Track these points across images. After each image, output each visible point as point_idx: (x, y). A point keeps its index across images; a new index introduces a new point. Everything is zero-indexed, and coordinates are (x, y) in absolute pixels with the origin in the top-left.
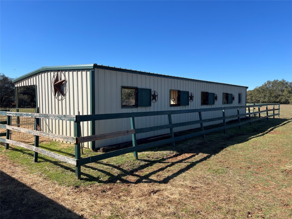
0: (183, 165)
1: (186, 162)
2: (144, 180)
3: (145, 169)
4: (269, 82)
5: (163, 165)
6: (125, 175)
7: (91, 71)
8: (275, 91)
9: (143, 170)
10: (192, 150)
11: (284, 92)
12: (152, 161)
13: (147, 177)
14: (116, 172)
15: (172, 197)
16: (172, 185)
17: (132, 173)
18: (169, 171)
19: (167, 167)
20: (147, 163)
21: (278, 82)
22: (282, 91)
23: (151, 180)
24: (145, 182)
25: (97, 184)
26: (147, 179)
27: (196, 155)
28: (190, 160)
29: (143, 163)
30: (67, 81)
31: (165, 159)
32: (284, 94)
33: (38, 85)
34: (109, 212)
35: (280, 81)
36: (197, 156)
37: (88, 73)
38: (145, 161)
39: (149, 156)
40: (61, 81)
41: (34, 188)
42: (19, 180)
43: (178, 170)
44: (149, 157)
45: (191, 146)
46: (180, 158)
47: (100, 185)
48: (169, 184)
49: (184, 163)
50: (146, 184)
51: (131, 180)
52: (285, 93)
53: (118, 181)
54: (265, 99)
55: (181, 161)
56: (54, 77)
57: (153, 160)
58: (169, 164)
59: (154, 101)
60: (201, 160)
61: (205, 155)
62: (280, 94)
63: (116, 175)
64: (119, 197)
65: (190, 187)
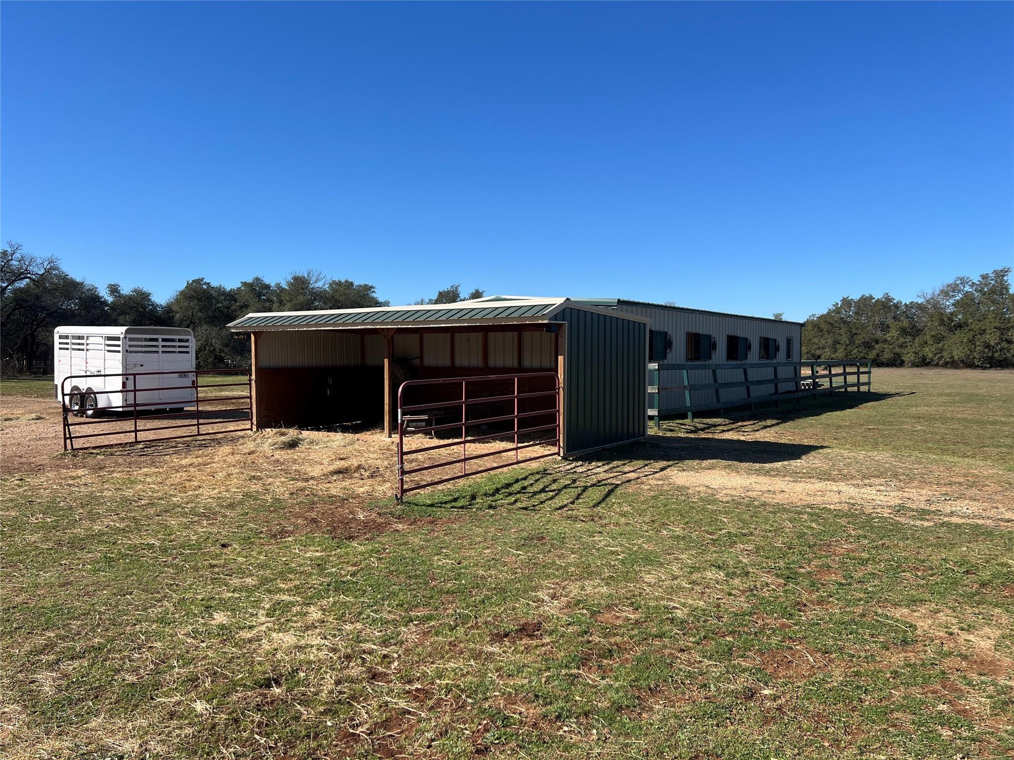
4: (847, 302)
8: (864, 327)
11: (889, 332)
21: (873, 301)
22: (885, 328)
32: (888, 336)
35: (878, 300)
52: (894, 333)
54: (835, 351)
59: (669, 351)
62: (877, 336)
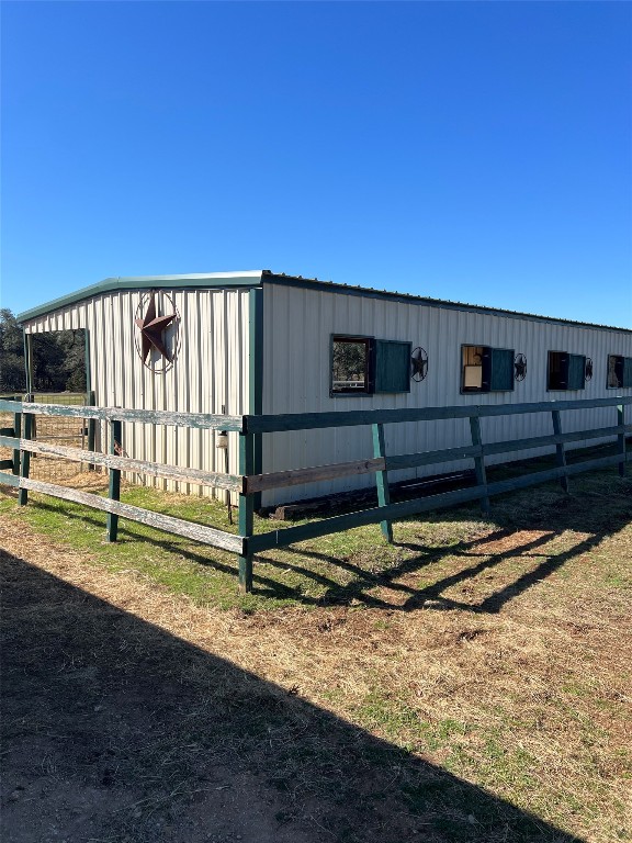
0: (528, 564)
1: (532, 556)
2: (428, 602)
3: (421, 572)
5: (468, 562)
6: (371, 586)
7: (253, 291)
9: (413, 573)
10: (540, 520)
12: (432, 550)
13: (433, 592)
14: (342, 576)
15: (526, 650)
16: (516, 619)
17: (386, 579)
18: (491, 578)
19: (481, 567)
20: (419, 553)
23: (448, 601)
24: (434, 607)
25: (300, 606)
26: (437, 599)
27: (554, 535)
28: (543, 549)
29: (410, 554)
30: (179, 320)
31: (469, 546)
33: (91, 328)
34: (363, 684)
36: (558, 539)
37: (246, 296)
38: (414, 547)
39: (421, 535)
40: (162, 319)
41: (132, 610)
42: (86, 589)
43: (518, 577)
44: (420, 538)
45: (532, 510)
46: (510, 542)
47: (309, 611)
48: (503, 614)
49: (528, 558)
50: (438, 614)
51: (389, 599)
53: (355, 602)
55: (517, 552)
56: (141, 306)
57: (434, 546)
58: (485, 558)
59: (417, 376)
60: (576, 551)
61: (584, 536)
63: (345, 584)
64: (375, 645)
65: (570, 624)
